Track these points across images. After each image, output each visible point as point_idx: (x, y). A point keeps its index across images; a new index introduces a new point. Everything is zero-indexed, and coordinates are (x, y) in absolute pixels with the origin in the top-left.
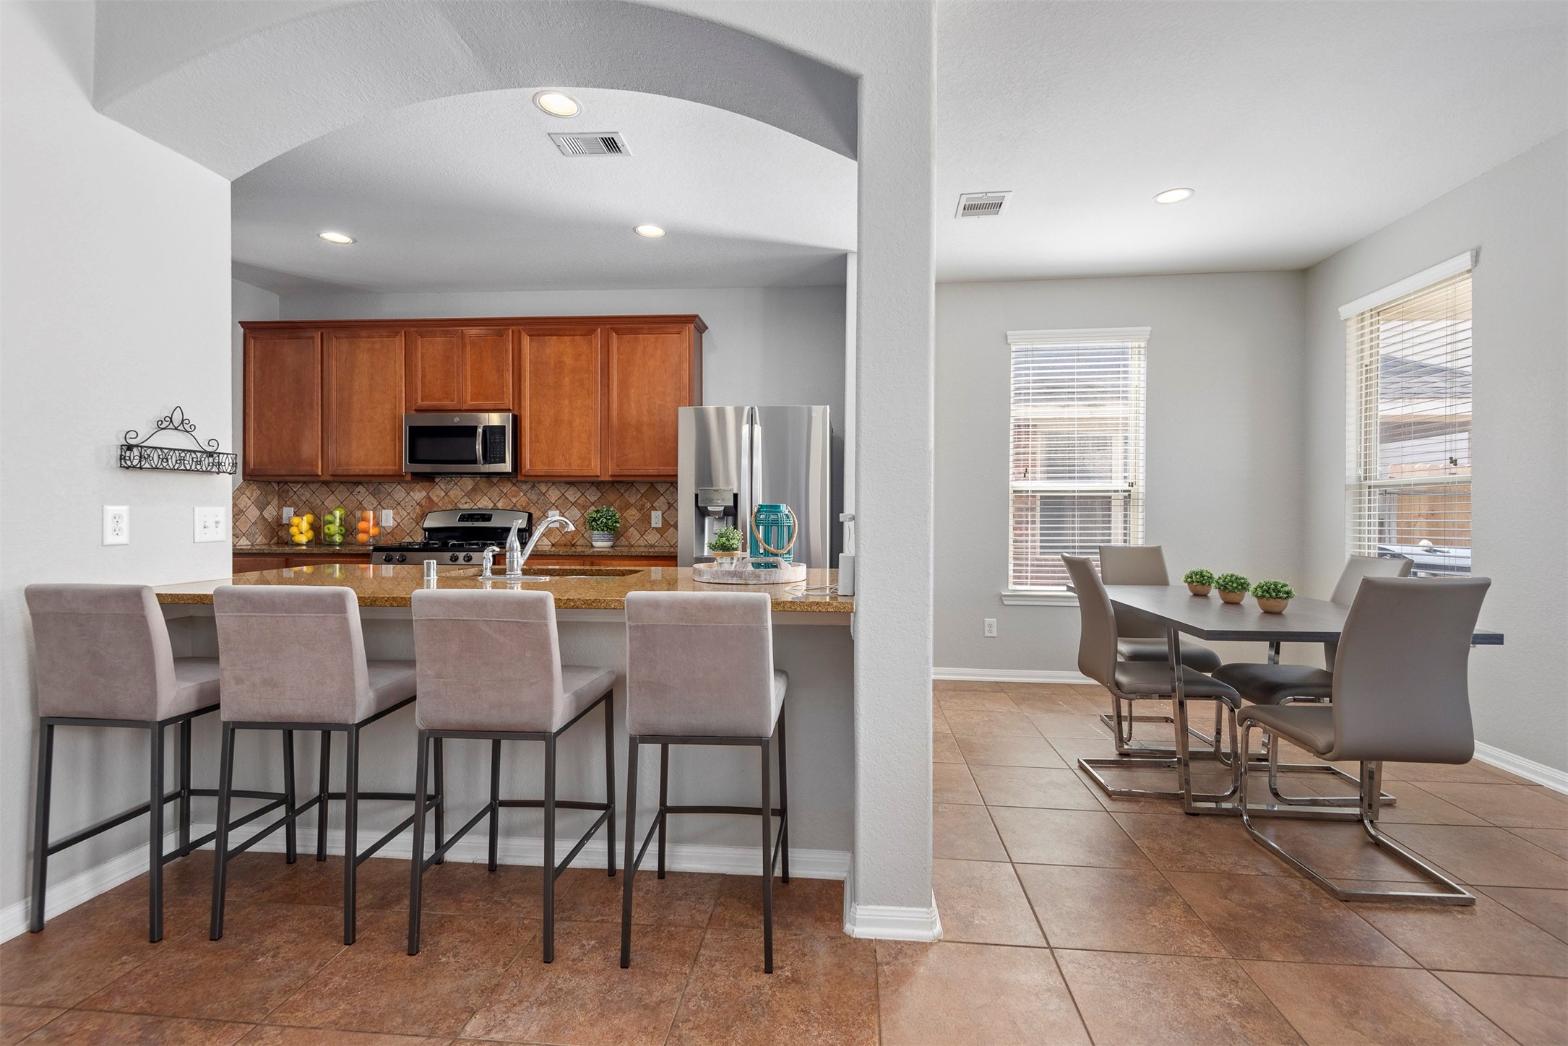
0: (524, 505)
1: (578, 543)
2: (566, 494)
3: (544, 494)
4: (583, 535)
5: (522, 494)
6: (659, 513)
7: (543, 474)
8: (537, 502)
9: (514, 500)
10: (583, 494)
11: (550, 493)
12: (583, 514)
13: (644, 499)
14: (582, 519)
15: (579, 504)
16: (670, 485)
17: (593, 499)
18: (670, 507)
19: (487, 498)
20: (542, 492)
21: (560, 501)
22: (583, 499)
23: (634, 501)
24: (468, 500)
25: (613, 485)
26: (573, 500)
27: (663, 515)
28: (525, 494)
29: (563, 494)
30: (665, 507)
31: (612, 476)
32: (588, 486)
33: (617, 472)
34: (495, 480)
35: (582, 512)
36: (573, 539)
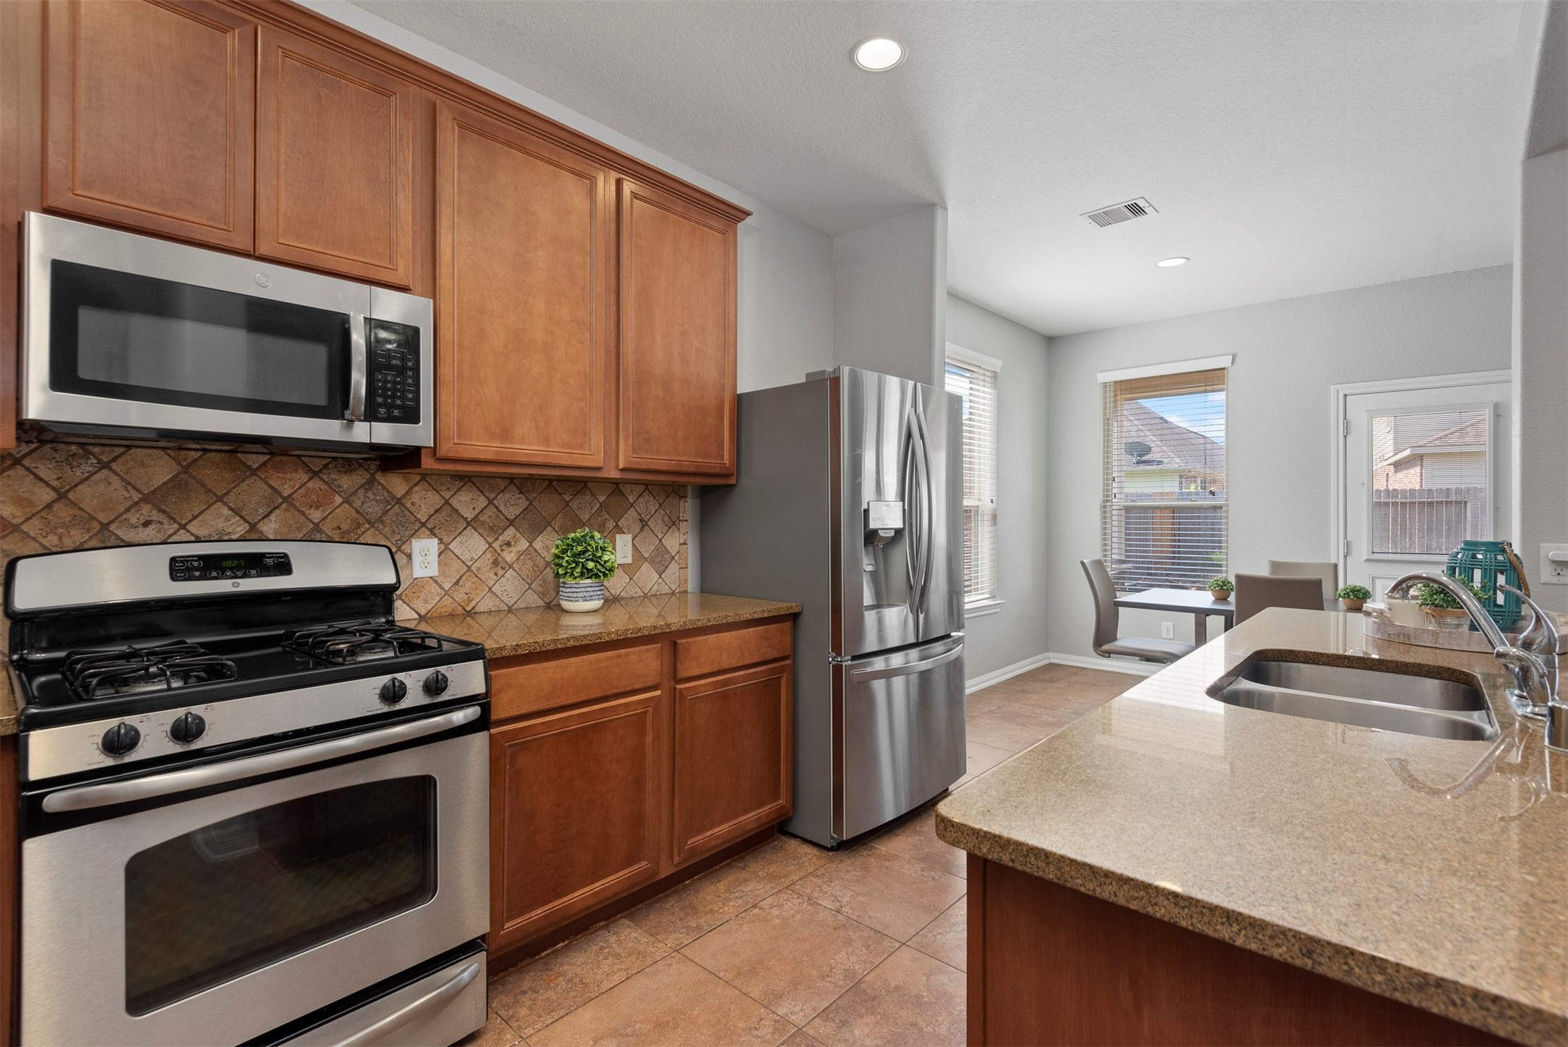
0: (344, 527)
1: (481, 608)
2: (454, 502)
3: (399, 501)
4: (490, 589)
5: (338, 500)
6: (629, 538)
7: (491, 457)
8: (380, 520)
9: (316, 515)
10: (491, 502)
11: (416, 497)
12: (490, 545)
13: (604, 513)
14: (489, 555)
15: (483, 523)
16: (643, 488)
17: (512, 512)
18: (643, 526)
19: (225, 511)
20: (393, 497)
21: (439, 517)
22: (491, 511)
23: (587, 517)
24: (156, 516)
25: (550, 484)
26: (469, 515)
27: (633, 540)
28: (346, 501)
29: (447, 502)
30: (637, 527)
31: (623, 470)
32: (502, 484)
33: (636, 462)
34: (254, 461)
35: (490, 540)
36: (470, 601)
